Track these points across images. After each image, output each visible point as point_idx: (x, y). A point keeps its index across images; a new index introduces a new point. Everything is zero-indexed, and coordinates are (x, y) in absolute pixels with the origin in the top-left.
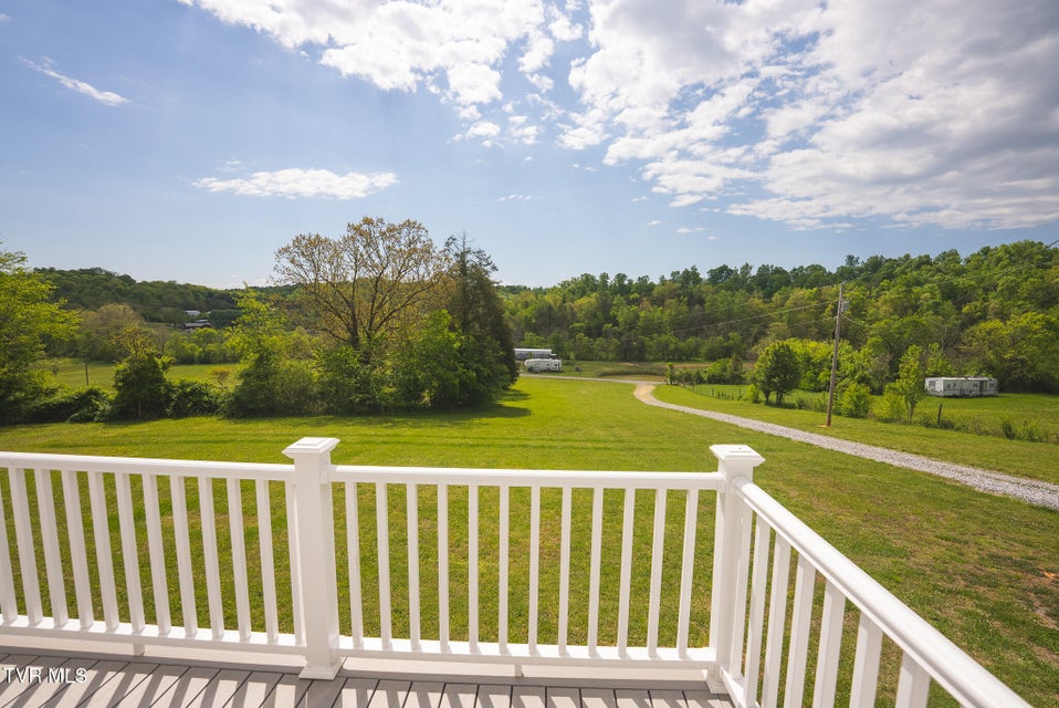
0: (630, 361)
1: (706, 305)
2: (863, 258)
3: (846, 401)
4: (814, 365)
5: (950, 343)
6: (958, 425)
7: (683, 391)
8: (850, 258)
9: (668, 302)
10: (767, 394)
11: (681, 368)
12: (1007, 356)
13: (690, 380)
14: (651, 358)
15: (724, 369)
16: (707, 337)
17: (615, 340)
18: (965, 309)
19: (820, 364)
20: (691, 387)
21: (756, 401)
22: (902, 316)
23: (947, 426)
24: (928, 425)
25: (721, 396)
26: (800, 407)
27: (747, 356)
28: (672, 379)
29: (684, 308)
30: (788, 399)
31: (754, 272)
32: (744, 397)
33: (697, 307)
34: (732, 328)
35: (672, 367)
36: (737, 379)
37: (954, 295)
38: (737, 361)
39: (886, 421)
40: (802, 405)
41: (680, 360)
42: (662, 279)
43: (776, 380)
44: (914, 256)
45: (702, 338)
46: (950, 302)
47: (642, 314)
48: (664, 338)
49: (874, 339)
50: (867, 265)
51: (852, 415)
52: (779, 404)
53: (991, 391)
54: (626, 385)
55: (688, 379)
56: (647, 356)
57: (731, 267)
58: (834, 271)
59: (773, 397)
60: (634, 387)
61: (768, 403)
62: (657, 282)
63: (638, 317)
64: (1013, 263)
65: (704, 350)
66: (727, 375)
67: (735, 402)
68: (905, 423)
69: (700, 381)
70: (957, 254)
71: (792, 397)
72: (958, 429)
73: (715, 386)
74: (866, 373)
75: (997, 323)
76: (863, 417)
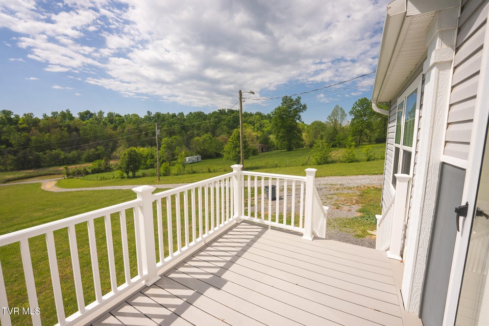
0: (29, 169)
1: (81, 132)
2: (154, 113)
3: (162, 170)
4: (144, 158)
5: (188, 145)
6: (197, 171)
7: (77, 180)
8: (149, 112)
9: (53, 130)
10: (128, 173)
11: (72, 168)
12: (202, 148)
13: (81, 173)
14: (46, 165)
15: (100, 165)
16: (84, 149)
17: (12, 157)
18: (188, 133)
19: (147, 157)
20: (82, 178)
21: (123, 178)
22: (171, 136)
23: (194, 172)
24: (190, 173)
25: (103, 179)
26: (144, 176)
27: (112, 157)
28: (68, 175)
29: (67, 134)
30: (137, 174)
31: (105, 115)
32: (116, 177)
33: (74, 133)
34: (99, 144)
35: (66, 168)
36: (108, 169)
37: (184, 128)
38: (106, 160)
39: (177, 175)
40: (144, 175)
41: (69, 164)
42: (45, 116)
43: (131, 166)
44: (171, 113)
45: (81, 150)
46: (183, 131)
47: (33, 138)
48: (54, 152)
49: (164, 145)
50: (155, 115)
51: (165, 175)
52: (134, 177)
53: (200, 160)
54: (33, 184)
55: (79, 173)
56: (43, 164)
57: (92, 112)
58: (143, 117)
59: (131, 174)
60: (40, 185)
61: (129, 177)
62: (41, 117)
63: (29, 140)
64: (198, 118)
65: (84, 156)
66: (103, 168)
67: (111, 180)
68: (183, 174)
69: (87, 173)
70: (183, 114)
71: (139, 173)
72: (198, 173)
73: (96, 175)
74: (164, 158)
75: (198, 138)
76: (168, 175)
